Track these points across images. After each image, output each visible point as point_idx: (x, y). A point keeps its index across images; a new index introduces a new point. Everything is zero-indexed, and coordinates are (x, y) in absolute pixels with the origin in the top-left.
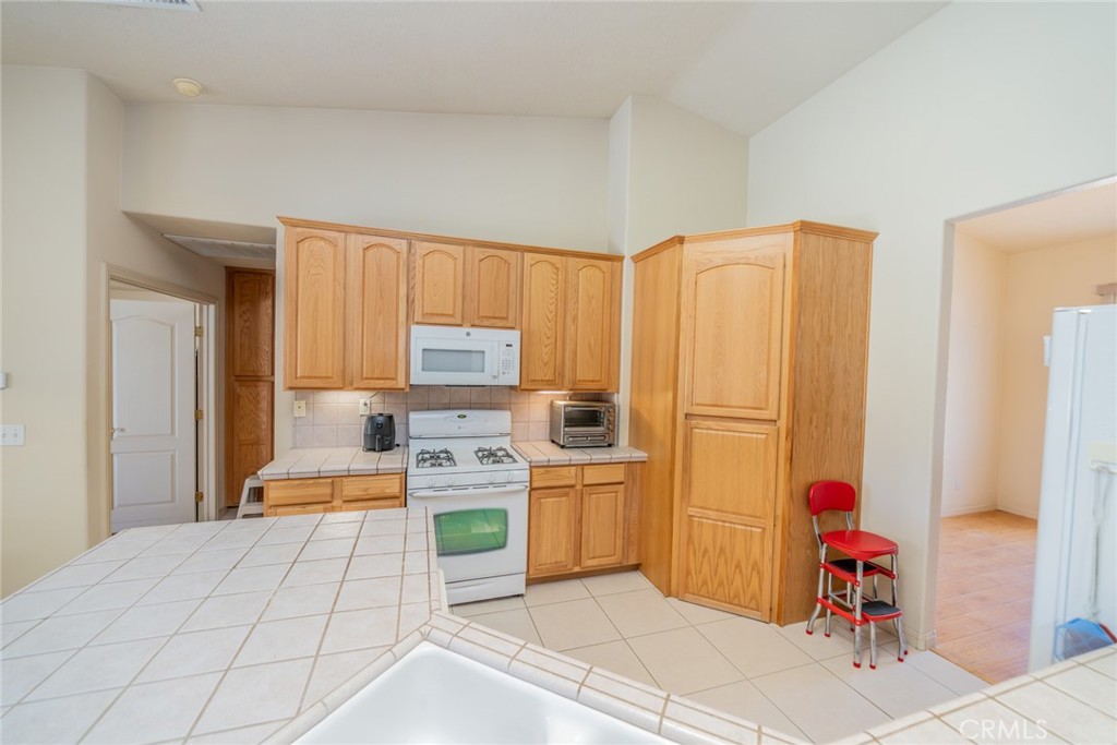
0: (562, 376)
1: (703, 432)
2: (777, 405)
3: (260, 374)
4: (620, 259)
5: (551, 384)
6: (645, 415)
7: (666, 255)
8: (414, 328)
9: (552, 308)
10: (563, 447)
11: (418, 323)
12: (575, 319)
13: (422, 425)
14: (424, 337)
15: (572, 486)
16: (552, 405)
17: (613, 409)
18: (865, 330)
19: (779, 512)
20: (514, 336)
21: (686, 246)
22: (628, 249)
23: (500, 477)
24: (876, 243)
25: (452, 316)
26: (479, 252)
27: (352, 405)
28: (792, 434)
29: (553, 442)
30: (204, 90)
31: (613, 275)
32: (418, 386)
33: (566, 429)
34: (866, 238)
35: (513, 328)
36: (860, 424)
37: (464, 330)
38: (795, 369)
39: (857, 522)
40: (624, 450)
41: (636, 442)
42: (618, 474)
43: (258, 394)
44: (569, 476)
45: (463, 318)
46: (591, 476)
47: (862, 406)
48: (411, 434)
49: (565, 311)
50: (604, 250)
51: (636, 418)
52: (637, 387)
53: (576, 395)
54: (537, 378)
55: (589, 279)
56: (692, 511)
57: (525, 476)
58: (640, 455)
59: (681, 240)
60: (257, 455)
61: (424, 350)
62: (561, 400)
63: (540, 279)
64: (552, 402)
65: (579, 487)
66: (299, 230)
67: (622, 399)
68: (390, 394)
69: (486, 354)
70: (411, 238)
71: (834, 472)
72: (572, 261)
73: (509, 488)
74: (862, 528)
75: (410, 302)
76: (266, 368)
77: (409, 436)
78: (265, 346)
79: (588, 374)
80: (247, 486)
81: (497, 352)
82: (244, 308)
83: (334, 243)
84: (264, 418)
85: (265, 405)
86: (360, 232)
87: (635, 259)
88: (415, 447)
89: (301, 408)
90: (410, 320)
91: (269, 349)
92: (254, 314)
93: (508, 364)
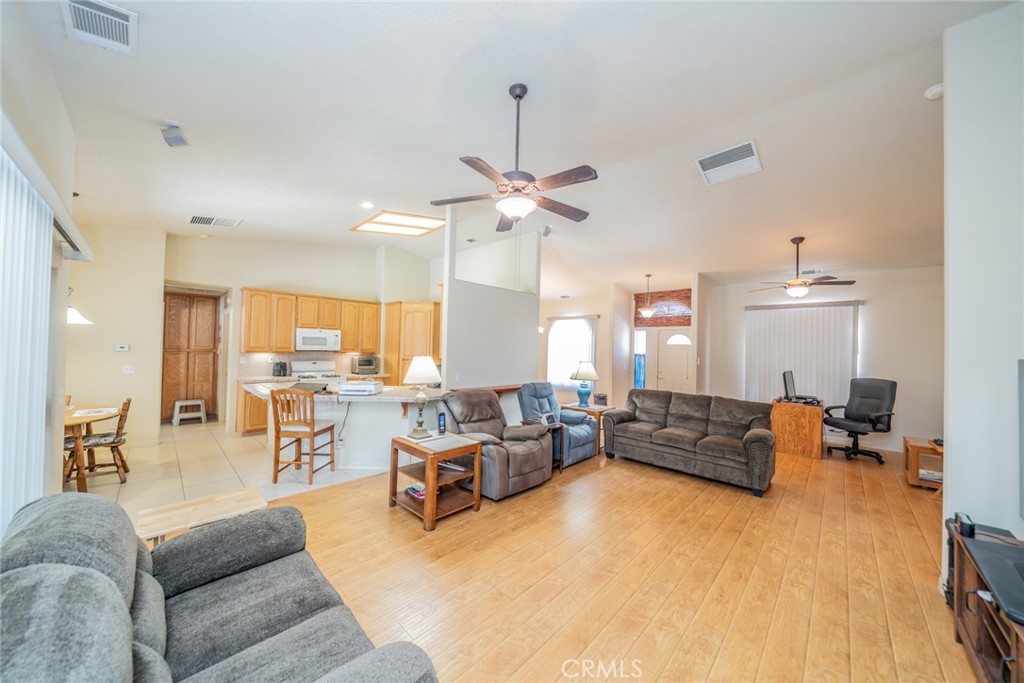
0: (358, 347)
3: (183, 348)
4: (381, 304)
5: (353, 350)
6: (389, 360)
7: (396, 306)
8: (298, 329)
9: (353, 322)
10: (357, 374)
11: (300, 327)
12: (362, 326)
13: (298, 366)
14: (301, 333)
16: (353, 358)
17: (377, 359)
20: (339, 332)
21: (403, 305)
22: (385, 300)
25: (313, 325)
26: (324, 301)
29: (353, 371)
31: (377, 309)
32: (300, 351)
33: (360, 367)
35: (337, 329)
37: (318, 330)
40: (382, 374)
41: (386, 371)
43: (179, 358)
45: (318, 323)
48: (293, 370)
49: (359, 322)
50: (373, 301)
51: (386, 363)
52: (386, 352)
53: (363, 353)
54: (347, 348)
55: (367, 311)
59: (401, 303)
60: (179, 391)
61: (303, 337)
62: (356, 356)
63: (348, 311)
66: (253, 292)
67: (381, 356)
68: (282, 354)
69: (328, 339)
70: (297, 296)
72: (361, 304)
75: (296, 319)
76: (184, 344)
77: (291, 371)
78: (184, 333)
79: (368, 346)
80: (178, 405)
81: (332, 338)
82: (172, 313)
83: (266, 297)
84: (183, 371)
85: (183, 364)
86: (277, 293)
87: (386, 304)
88: (295, 376)
89: (243, 360)
90: (296, 326)
91: (186, 334)
92: (178, 316)
93: (336, 342)
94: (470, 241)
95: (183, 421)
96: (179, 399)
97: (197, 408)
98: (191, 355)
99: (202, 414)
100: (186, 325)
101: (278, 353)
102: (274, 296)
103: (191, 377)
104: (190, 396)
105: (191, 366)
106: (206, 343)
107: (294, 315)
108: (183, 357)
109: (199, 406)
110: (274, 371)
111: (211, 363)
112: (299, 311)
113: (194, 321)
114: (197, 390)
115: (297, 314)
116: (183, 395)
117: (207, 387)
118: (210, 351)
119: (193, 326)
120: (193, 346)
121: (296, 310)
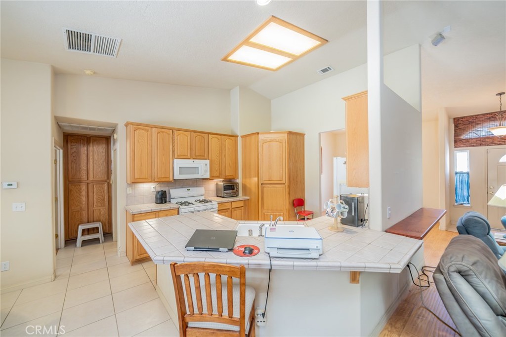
0: (222, 174)
1: (267, 189)
2: (285, 180)
3: (82, 180)
4: (237, 136)
5: (218, 177)
6: (248, 185)
7: (253, 137)
8: (175, 160)
9: (218, 152)
10: (223, 197)
11: (176, 158)
12: (225, 156)
13: (176, 194)
14: (178, 163)
15: (229, 209)
16: (217, 184)
17: (237, 183)
18: (304, 159)
19: (287, 208)
20: (208, 162)
21: (259, 135)
22: (239, 133)
23: (209, 207)
24: (305, 136)
25: (187, 156)
26: (195, 134)
27: (149, 188)
28: (289, 187)
29: (218, 196)
30: (95, 73)
31: (235, 141)
32: (178, 180)
33: (225, 191)
34: (303, 135)
35: (206, 159)
36: (304, 183)
38: (289, 169)
39: (304, 209)
40: (241, 196)
41: (245, 194)
42: (242, 204)
43: (79, 189)
44: (228, 206)
45: (191, 156)
46: (234, 205)
47: (304, 179)
48: (172, 197)
49: (222, 152)
50: (230, 134)
51: (244, 187)
52: (244, 176)
54: (214, 175)
55: (228, 142)
56: (264, 211)
57: (217, 206)
58: (247, 198)
59: (258, 133)
60: (81, 215)
61: (180, 167)
62: (220, 182)
63: (214, 143)
64: (217, 183)
65: (231, 209)
66: (135, 126)
67: (239, 181)
68: (162, 183)
69: (199, 168)
70: (173, 130)
71: (299, 197)
72: (223, 137)
73: (212, 210)
74: (306, 210)
75: (173, 151)
76: (84, 177)
77: (170, 198)
78: (84, 167)
79: (229, 173)
80: (81, 228)
81: (202, 168)
82: (73, 151)
83: (147, 131)
84: (84, 199)
85: (84, 193)
86: (156, 127)
87: (242, 137)
88: (173, 201)
89: (130, 191)
90: (174, 158)
91: (85, 169)
92: (78, 153)
93: (206, 171)
94: (324, 71)
95: (85, 243)
96: (82, 223)
97: (96, 230)
98: (90, 186)
99: (100, 235)
100: (86, 161)
101: (159, 182)
102: (155, 130)
103: (91, 204)
104: (91, 219)
105: (91, 194)
106: (101, 175)
107: (171, 147)
108: (84, 187)
109: (97, 228)
110: (156, 198)
111: (106, 191)
112: (175, 144)
113: (91, 157)
114: (96, 214)
115: (173, 146)
116: (85, 220)
117: (104, 211)
118: (105, 181)
119: (91, 161)
120: (91, 178)
121: (173, 143)
